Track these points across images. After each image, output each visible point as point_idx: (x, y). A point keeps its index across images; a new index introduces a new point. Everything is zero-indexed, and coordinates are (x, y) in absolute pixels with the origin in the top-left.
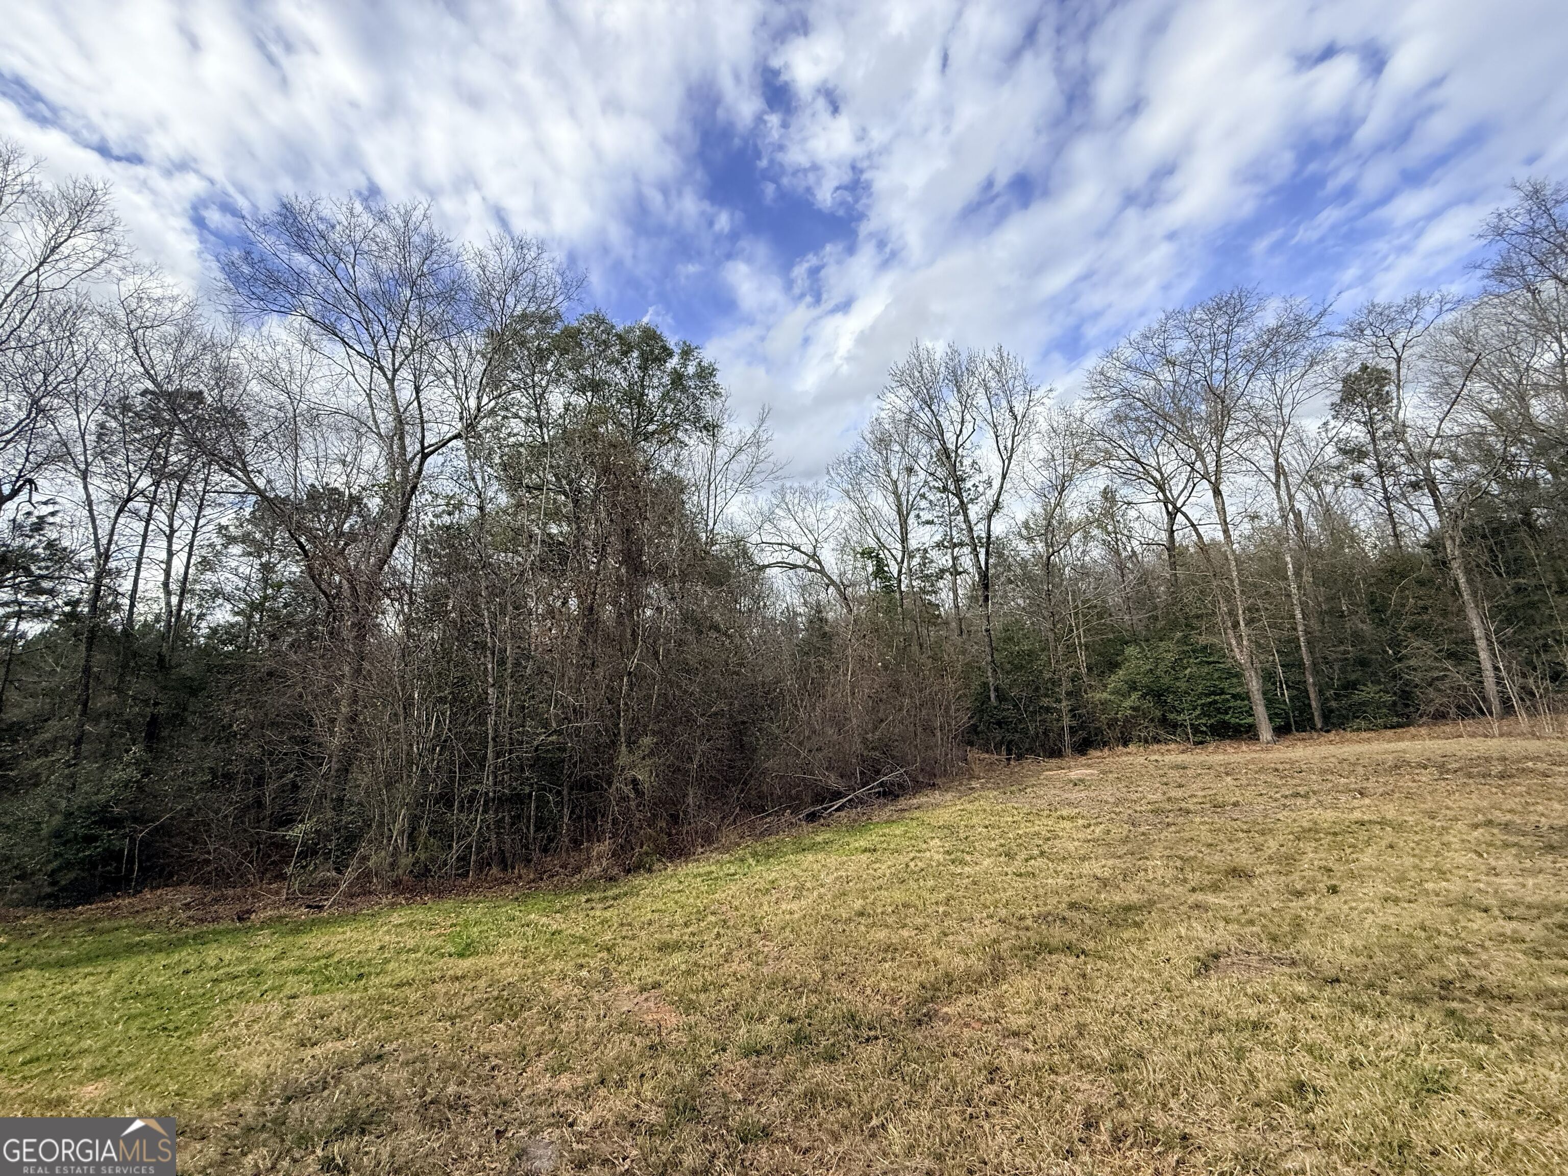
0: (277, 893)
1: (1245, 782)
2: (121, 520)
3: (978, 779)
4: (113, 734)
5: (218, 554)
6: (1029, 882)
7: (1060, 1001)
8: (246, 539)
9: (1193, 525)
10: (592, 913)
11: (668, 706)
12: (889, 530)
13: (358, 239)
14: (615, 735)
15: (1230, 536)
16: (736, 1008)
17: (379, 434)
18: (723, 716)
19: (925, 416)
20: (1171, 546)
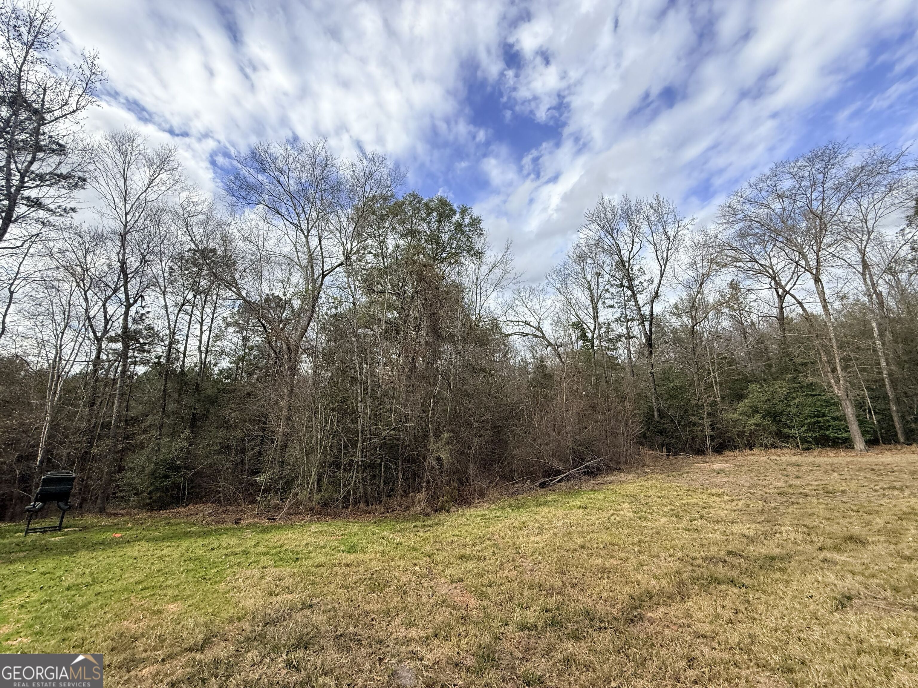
0: (253, 510)
1: (849, 477)
2: (180, 316)
3: (649, 466)
4: (176, 424)
5: (223, 332)
6: (696, 535)
7: (732, 618)
8: (236, 324)
9: (800, 303)
10: (418, 534)
11: (457, 416)
12: (586, 312)
13: (290, 162)
14: (427, 432)
15: (828, 310)
16: (511, 599)
17: (300, 266)
18: (488, 423)
19: (608, 241)
20: (781, 318)
